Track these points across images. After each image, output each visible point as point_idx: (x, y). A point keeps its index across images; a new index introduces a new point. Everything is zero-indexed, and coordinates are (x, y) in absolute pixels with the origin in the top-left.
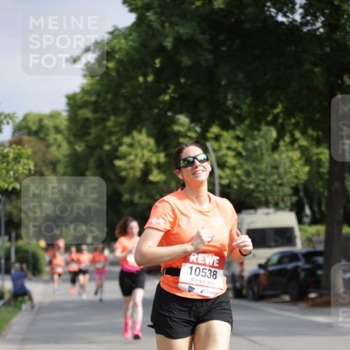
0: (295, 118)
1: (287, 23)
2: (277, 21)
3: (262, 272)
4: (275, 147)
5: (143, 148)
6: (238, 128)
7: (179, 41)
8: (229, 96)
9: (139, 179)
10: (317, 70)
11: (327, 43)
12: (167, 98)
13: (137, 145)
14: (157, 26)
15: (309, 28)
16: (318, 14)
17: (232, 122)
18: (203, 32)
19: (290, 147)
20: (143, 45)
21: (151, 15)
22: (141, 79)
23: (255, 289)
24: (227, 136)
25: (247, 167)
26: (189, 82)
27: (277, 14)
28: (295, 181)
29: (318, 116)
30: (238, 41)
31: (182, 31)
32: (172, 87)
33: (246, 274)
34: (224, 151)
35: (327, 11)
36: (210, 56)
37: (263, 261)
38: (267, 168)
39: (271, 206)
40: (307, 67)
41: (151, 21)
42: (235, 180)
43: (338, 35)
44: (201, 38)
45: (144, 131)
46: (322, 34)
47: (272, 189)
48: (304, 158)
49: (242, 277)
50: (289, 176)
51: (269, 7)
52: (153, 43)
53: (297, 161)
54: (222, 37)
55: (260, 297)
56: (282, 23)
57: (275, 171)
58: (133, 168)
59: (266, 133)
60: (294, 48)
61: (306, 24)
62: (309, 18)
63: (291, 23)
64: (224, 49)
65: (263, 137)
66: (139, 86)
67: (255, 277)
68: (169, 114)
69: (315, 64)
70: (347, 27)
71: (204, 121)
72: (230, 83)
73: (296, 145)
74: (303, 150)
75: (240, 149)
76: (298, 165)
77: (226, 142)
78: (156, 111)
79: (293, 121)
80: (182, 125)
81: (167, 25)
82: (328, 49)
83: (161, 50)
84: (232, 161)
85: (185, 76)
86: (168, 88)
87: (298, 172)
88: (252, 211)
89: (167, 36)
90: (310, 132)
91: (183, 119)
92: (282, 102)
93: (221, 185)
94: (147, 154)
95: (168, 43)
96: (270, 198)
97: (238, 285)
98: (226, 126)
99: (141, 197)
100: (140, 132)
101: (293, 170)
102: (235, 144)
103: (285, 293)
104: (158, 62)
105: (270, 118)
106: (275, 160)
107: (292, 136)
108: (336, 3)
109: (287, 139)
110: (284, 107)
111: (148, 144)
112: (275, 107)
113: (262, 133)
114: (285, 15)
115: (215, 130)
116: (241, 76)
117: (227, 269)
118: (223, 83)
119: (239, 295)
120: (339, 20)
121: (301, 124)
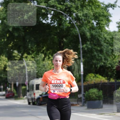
0: (49, 51)
1: (46, 23)
2: (43, 23)
3: (41, 97)
4: (44, 60)
5: (4, 61)
6: (32, 54)
7: (14, 28)
8: (30, 45)
9: (3, 70)
10: (55, 37)
11: (58, 29)
12: (11, 46)
13: (2, 60)
15: (53, 25)
16: (55, 20)
17: (31, 52)
19: (48, 60)
20: (3, 30)
21: (5, 21)
22: (3, 40)
23: (39, 102)
26: (17, 41)
27: (43, 20)
30: (32, 28)
32: (12, 42)
33: (36, 98)
35: (58, 20)
36: (23, 33)
37: (41, 94)
38: (41, 66)
40: (53, 36)
41: (5, 23)
43: (61, 27)
45: (4, 56)
46: (57, 26)
47: (43, 72)
49: (35, 99)
51: (41, 18)
52: (6, 30)
55: (40, 105)
56: (45, 23)
57: (44, 67)
58: (1, 67)
60: (48, 30)
62: (53, 22)
63: (47, 23)
64: (28, 31)
65: (40, 57)
66: (2, 42)
67: (39, 98)
68: (12, 50)
69: (55, 35)
70: (64, 24)
71: (22, 52)
72: (29, 41)
73: (50, 59)
76: (50, 65)
77: (29, 58)
78: (7, 49)
79: (49, 52)
80: (16, 54)
82: (58, 31)
83: (9, 31)
85: (16, 39)
86: (11, 43)
88: (37, 79)
89: (10, 27)
91: (16, 52)
92: (45, 46)
94: (5, 62)
95: (11, 29)
97: (34, 101)
98: (29, 54)
99: (4, 76)
100: (3, 56)
101: (49, 67)
102: (32, 59)
104: (8, 35)
105: (42, 51)
106: (44, 64)
107: (49, 56)
108: (60, 17)
109: (47, 57)
110: (46, 48)
111: (5, 60)
112: (43, 48)
113: (40, 56)
114: (45, 21)
115: (25, 55)
116: (33, 39)
117: (30, 96)
118: (28, 41)
119: (34, 104)
120: (61, 22)
121: (51, 53)
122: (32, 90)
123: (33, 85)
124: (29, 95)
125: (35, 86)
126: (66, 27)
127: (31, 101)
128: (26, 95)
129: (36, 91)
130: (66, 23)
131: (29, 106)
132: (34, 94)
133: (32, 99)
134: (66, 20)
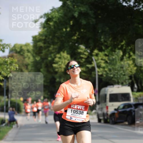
0: (130, 46)
1: (127, 6)
2: (123, 5)
3: (116, 112)
4: (122, 59)
5: (65, 59)
6: (106, 51)
7: (80, 13)
8: (102, 37)
9: (63, 72)
10: (140, 26)
12: (75, 38)
13: (62, 58)
14: (71, 7)
15: (137, 8)
17: (103, 48)
18: (91, 10)
19: (128, 59)
20: (65, 15)
21: (69, 2)
22: (64, 30)
23: (113, 119)
24: (101, 54)
25: (109, 67)
26: (85, 31)
27: (123, 2)
28: (131, 73)
30: (106, 14)
31: (82, 9)
32: (77, 33)
33: (109, 113)
34: (100, 61)
36: (94, 20)
37: (116, 107)
38: (118, 67)
39: (120, 84)
40: (136, 25)
41: (69, 5)
42: (105, 73)
44: (90, 12)
45: (65, 52)
46: (142, 11)
47: (120, 76)
48: (134, 64)
49: (107, 114)
50: (128, 71)
52: (70, 15)
53: (131, 65)
54: (99, 12)
55: (115, 123)
56: (125, 6)
57: (121, 69)
58: (61, 68)
59: (118, 53)
60: (130, 17)
61: (136, 6)
62: (137, 4)
63: (129, 6)
64: (100, 17)
65: (116, 55)
66: (64, 32)
67: (113, 114)
68: (76, 45)
69: (139, 24)
71: (91, 48)
72: (102, 32)
73: (131, 58)
74: (134, 60)
75: (107, 60)
77: (100, 56)
78: (71, 43)
79: (130, 48)
80: (82, 49)
81: (75, 7)
83: (73, 17)
84: (103, 65)
85: (83, 29)
87: (131, 69)
88: (112, 86)
89: (75, 12)
91: (82, 47)
92: (125, 40)
93: (98, 75)
94: (67, 62)
95: (76, 15)
96: (120, 81)
97: (106, 117)
98: (101, 50)
99: (64, 80)
100: (64, 52)
102: (105, 58)
103: (126, 121)
104: (71, 23)
105: (120, 47)
106: (122, 65)
107: (129, 54)
109: (127, 55)
110: (126, 42)
111: (67, 57)
112: (122, 42)
113: (116, 53)
114: (126, 3)
115: (96, 51)
116: (107, 28)
117: (101, 111)
118: (100, 31)
119: (106, 122)
122: (104, 101)
123: (106, 95)
124: (99, 109)
125: (108, 97)
127: (101, 118)
128: (95, 109)
129: (109, 104)
131: (99, 124)
132: (107, 108)
133: (104, 115)
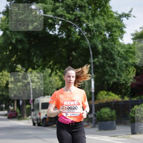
0: (56, 65)
1: (53, 35)
2: (50, 34)
4: (50, 75)
5: (6, 76)
6: (38, 69)
7: (17, 41)
8: (35, 58)
9: (4, 87)
10: (64, 50)
11: (66, 41)
12: (14, 59)
13: (4, 75)
14: (10, 35)
15: (61, 36)
16: (63, 31)
17: (36, 67)
18: (25, 37)
19: (55, 76)
20: (5, 42)
21: (8, 32)
22: (5, 53)
23: (45, 123)
24: (34, 72)
26: (21, 54)
27: (50, 31)
28: (57, 87)
29: (64, 65)
30: (37, 40)
31: (18, 37)
32: (15, 56)
33: (42, 118)
35: (66, 31)
36: (28, 45)
38: (48, 82)
39: (49, 95)
40: (60, 49)
41: (8, 34)
43: (70, 38)
44: (25, 39)
45: (6, 71)
46: (65, 38)
47: (49, 89)
48: (60, 79)
49: (40, 119)
50: (55, 85)
51: (47, 29)
52: (9, 41)
53: (58, 80)
54: (32, 39)
55: (46, 126)
56: (52, 35)
57: (50, 83)
58: (3, 83)
60: (56, 43)
61: (60, 35)
62: (60, 33)
63: (55, 34)
64: (33, 43)
65: (46, 72)
66: (4, 55)
67: (45, 119)
68: (15, 65)
69: (63, 48)
70: (73, 36)
71: (26, 67)
72: (34, 55)
73: (57, 75)
74: (60, 76)
76: (58, 81)
78: (10, 64)
79: (56, 67)
80: (19, 68)
81: (13, 35)
82: (67, 43)
83: (11, 44)
85: (20, 52)
86: (14, 56)
87: (58, 84)
88: (43, 97)
89: (13, 39)
90: (62, 70)
91: (19, 66)
92: (52, 60)
94: (7, 78)
95: (14, 41)
96: (49, 92)
97: (39, 122)
98: (34, 69)
99: (6, 93)
100: (5, 71)
103: (55, 124)
104: (10, 48)
105: (48, 66)
106: (50, 80)
107: (56, 71)
108: (69, 28)
109: (54, 73)
110: (53, 62)
111: (8, 75)
112: (50, 62)
113: (46, 71)
114: (52, 32)
115: (30, 70)
116: (38, 52)
117: (35, 116)
118: (32, 54)
119: (39, 125)
120: (70, 34)
121: (59, 68)
122: (37, 109)
123: (38, 104)
124: (33, 115)
125: (40, 105)
126: (76, 39)
127: (36, 122)
128: (31, 115)
129: (41, 111)
130: (76, 34)
131: (34, 127)
132: (40, 114)
133: (37, 119)
134: (75, 32)
